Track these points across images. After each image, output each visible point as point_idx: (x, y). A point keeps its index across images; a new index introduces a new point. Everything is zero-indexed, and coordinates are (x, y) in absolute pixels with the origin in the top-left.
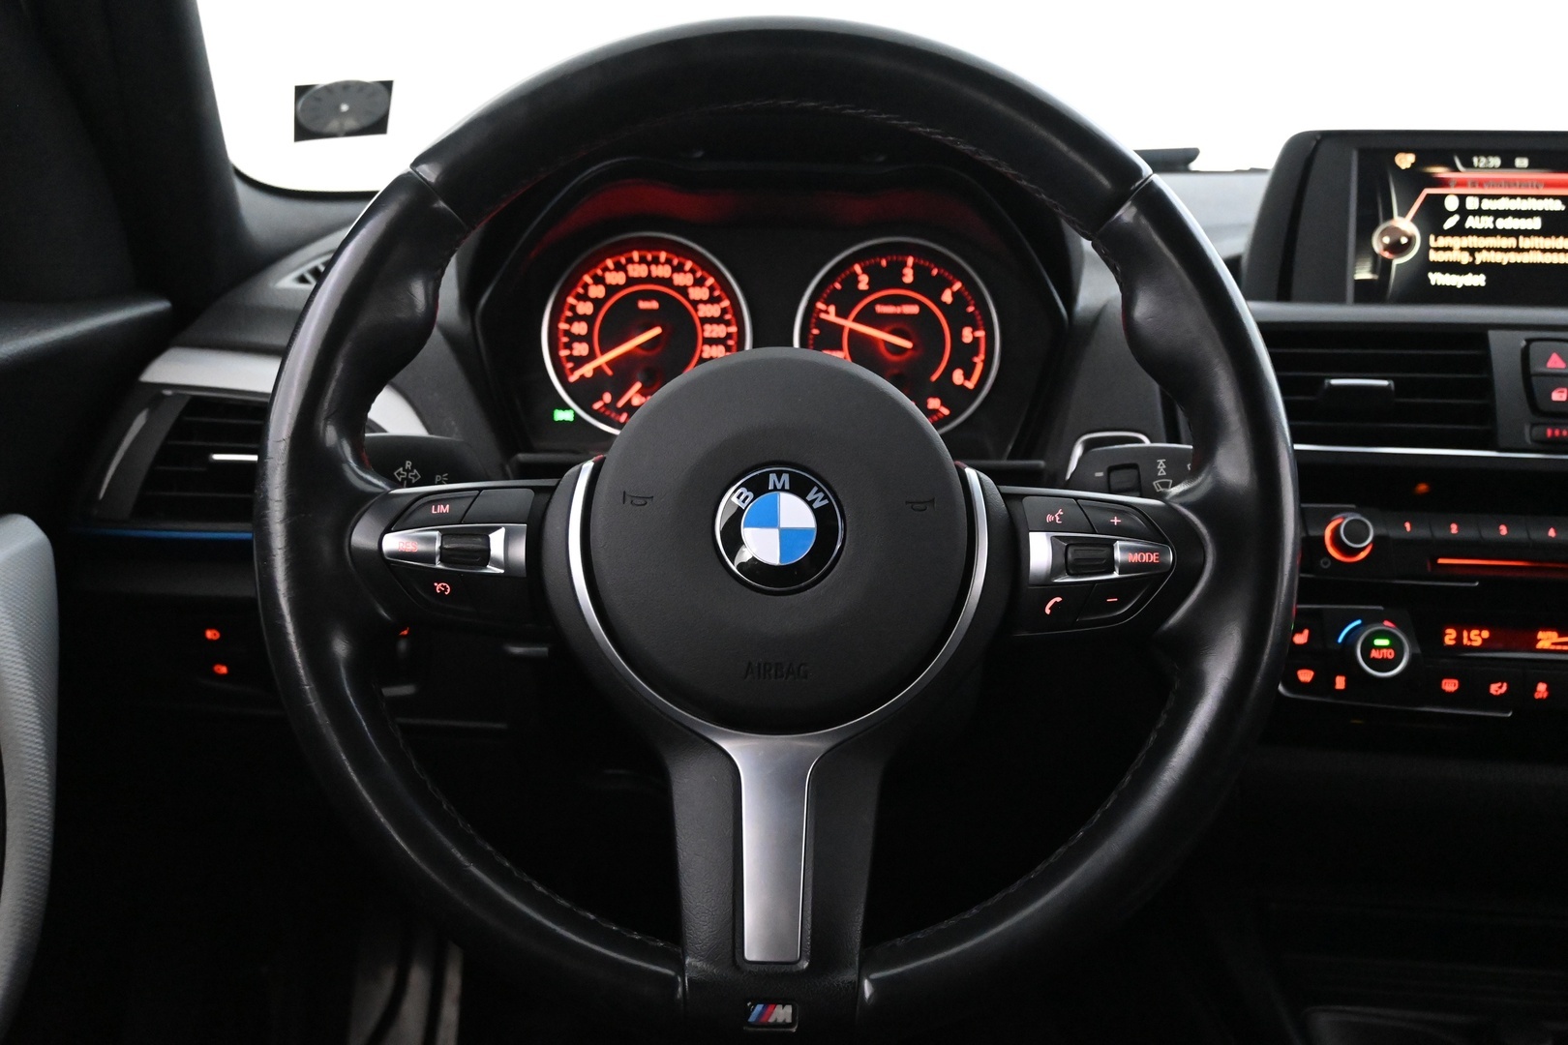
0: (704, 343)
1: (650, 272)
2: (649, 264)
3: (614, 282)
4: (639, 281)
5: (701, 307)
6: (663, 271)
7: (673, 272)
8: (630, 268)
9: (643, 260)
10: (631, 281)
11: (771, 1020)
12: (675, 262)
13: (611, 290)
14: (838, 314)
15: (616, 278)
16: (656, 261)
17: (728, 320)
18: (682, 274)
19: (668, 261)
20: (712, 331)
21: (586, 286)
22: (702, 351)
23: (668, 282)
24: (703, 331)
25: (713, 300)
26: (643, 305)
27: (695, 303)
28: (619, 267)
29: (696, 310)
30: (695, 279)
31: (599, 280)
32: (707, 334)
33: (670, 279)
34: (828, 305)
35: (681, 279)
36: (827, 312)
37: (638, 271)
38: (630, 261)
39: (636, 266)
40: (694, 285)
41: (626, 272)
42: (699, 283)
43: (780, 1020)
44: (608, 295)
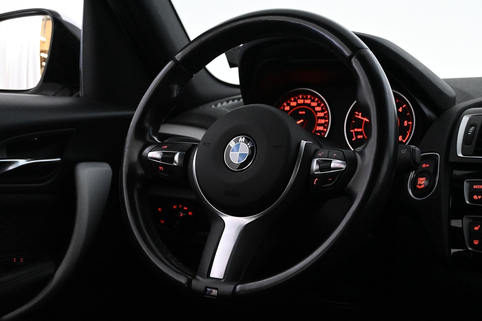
0: (317, 126)
1: (304, 101)
2: (304, 99)
3: (293, 105)
4: (301, 105)
5: (318, 113)
6: (308, 101)
7: (311, 102)
8: (298, 100)
9: (303, 98)
10: (298, 105)
11: (212, 294)
12: (313, 98)
13: (292, 107)
14: (362, 116)
15: (293, 104)
16: (307, 98)
17: (326, 118)
18: (314, 103)
19: (310, 98)
20: (320, 121)
21: (284, 107)
22: (316, 128)
23: (309, 105)
24: (318, 121)
25: (322, 111)
26: (300, 113)
27: (317, 112)
28: (295, 100)
29: (317, 114)
30: (318, 104)
31: (288, 105)
32: (319, 122)
33: (310, 104)
34: (359, 113)
35: (313, 104)
36: (358, 115)
37: (301, 101)
38: (299, 98)
39: (300, 100)
40: (317, 106)
41: (297, 102)
42: (319, 105)
43: (214, 294)
44: (290, 109)
